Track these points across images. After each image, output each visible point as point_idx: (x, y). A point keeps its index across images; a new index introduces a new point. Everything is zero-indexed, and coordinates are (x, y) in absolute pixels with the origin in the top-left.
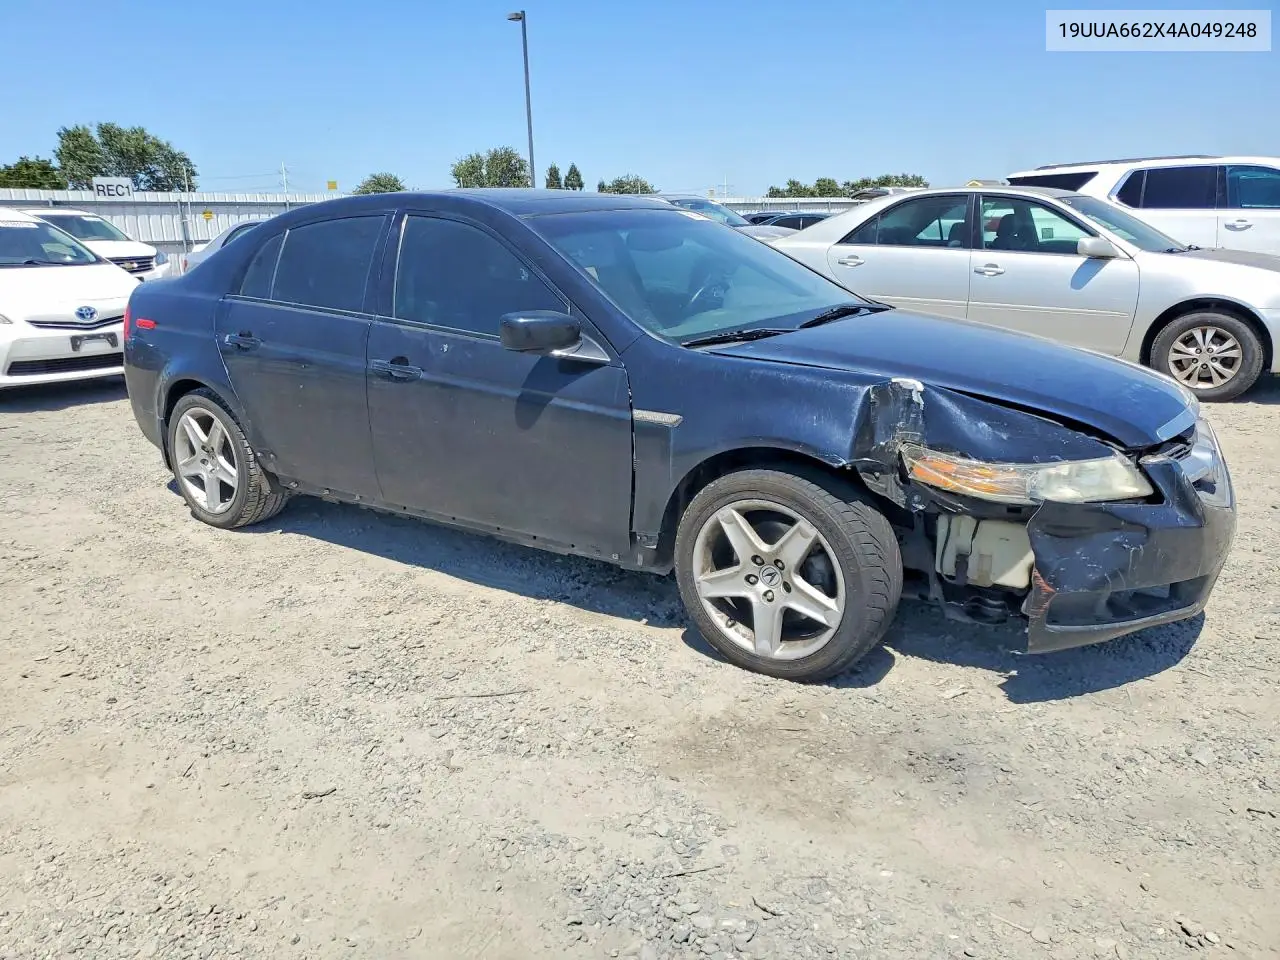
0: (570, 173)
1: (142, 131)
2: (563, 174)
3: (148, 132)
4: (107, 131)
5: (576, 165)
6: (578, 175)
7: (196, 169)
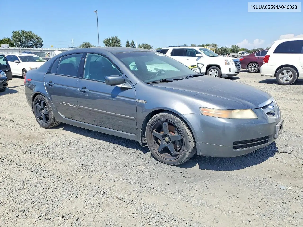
0: (132, 42)
1: (31, 32)
2: (130, 42)
3: (32, 32)
4: (23, 32)
5: (133, 40)
6: (134, 43)
7: (43, 41)
